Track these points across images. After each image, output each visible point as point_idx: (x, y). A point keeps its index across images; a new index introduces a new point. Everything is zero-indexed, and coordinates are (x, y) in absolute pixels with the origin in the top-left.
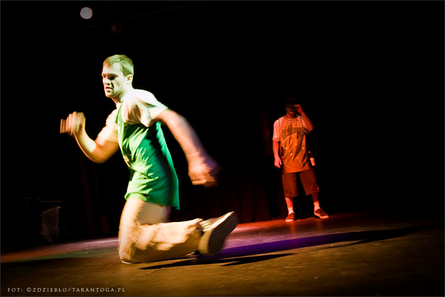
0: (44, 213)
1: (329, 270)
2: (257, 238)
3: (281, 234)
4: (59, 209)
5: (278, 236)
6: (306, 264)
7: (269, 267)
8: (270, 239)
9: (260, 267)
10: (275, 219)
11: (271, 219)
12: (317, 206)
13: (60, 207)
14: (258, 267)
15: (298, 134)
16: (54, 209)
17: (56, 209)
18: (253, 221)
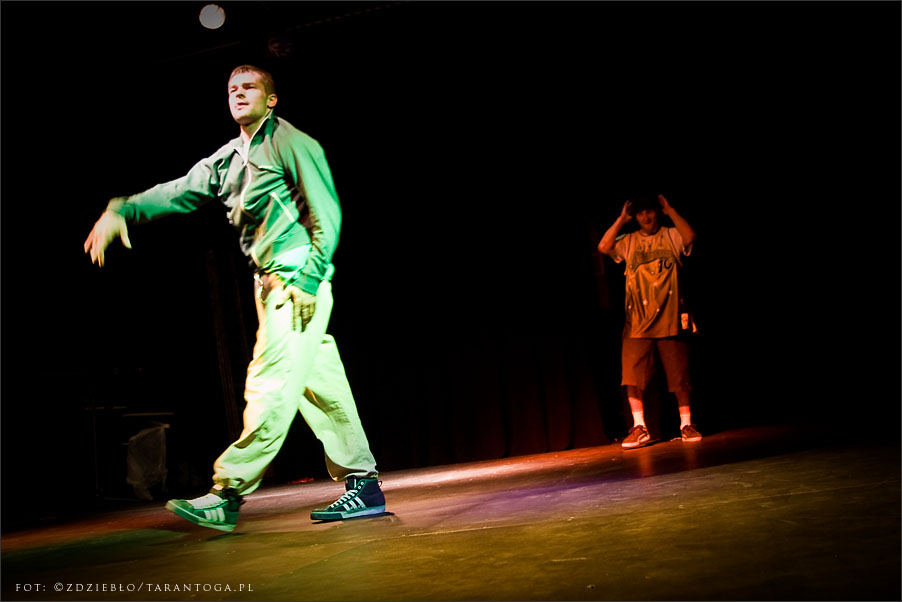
0: (133, 438)
4: (166, 429)
6: (597, 551)
13: (167, 426)
15: (661, 262)
16: (154, 429)
17: (158, 430)
18: (570, 446)
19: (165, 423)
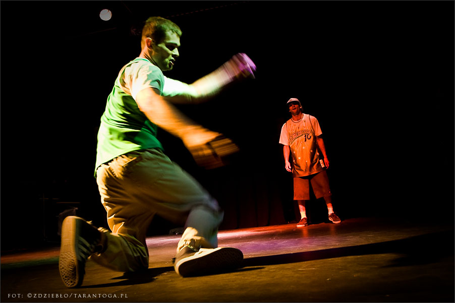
0: (61, 214)
1: (341, 272)
2: (272, 241)
3: (296, 238)
5: (292, 240)
6: (318, 266)
7: (283, 269)
8: (284, 242)
9: (274, 269)
10: (290, 223)
11: (286, 223)
12: (331, 211)
13: (77, 209)
14: (272, 269)
15: (306, 136)
16: (71, 210)
17: (73, 211)
18: (268, 225)
19: (76, 207)
